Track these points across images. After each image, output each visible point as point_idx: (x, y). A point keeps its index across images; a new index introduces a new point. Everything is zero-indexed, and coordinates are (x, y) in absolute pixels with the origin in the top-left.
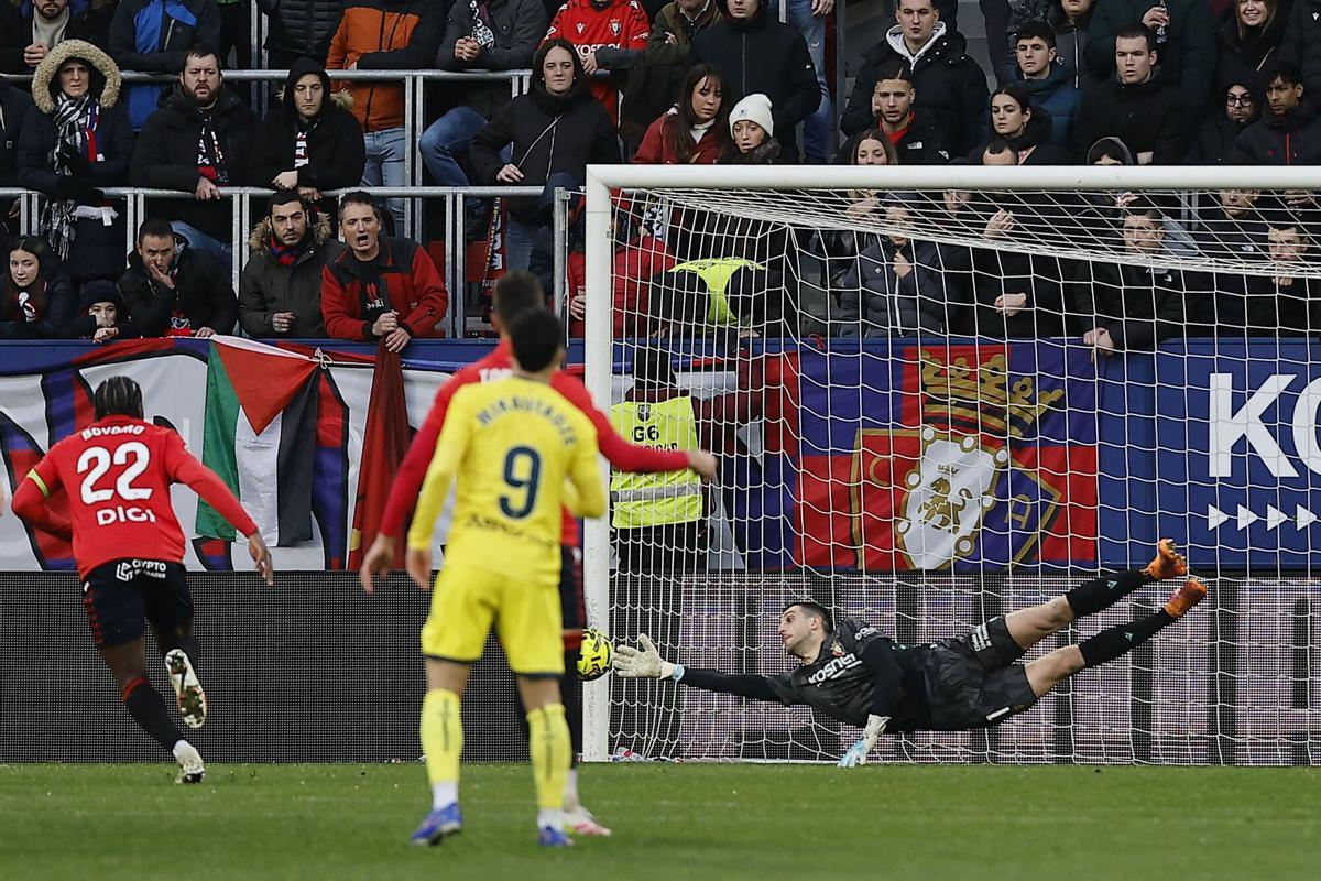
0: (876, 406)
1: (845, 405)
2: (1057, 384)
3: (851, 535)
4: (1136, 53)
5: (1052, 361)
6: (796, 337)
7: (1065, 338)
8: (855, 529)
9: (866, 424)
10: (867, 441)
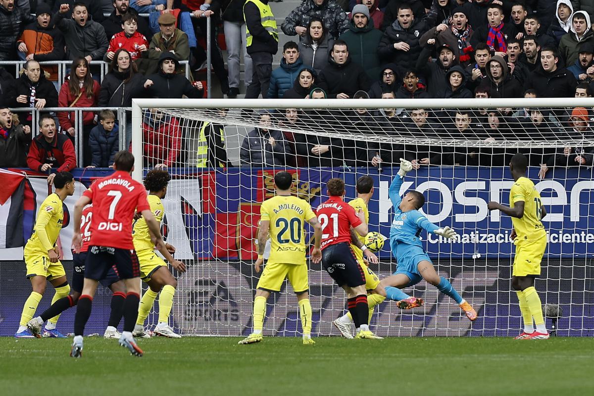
0: (246, 195)
1: (234, 193)
2: (317, 186)
3: (236, 244)
4: (343, 52)
5: (315, 176)
6: (214, 167)
7: (320, 167)
8: (237, 241)
9: (242, 201)
10: (243, 207)
